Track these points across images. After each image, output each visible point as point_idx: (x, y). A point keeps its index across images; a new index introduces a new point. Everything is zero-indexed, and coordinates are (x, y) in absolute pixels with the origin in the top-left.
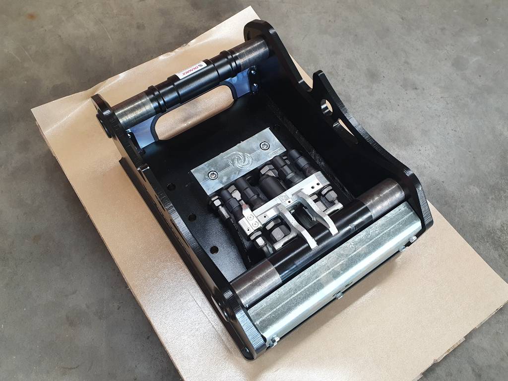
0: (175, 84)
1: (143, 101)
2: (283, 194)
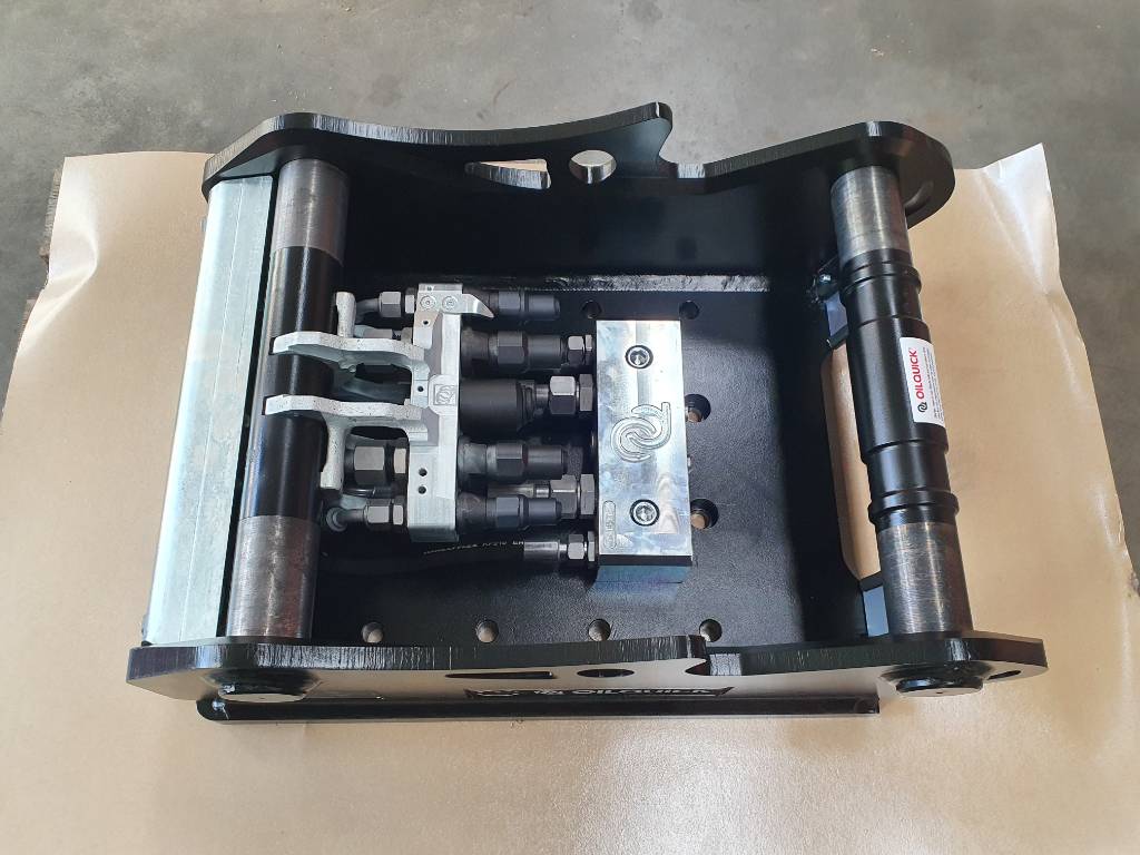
0: (896, 321)
1: (882, 235)
2: (454, 400)
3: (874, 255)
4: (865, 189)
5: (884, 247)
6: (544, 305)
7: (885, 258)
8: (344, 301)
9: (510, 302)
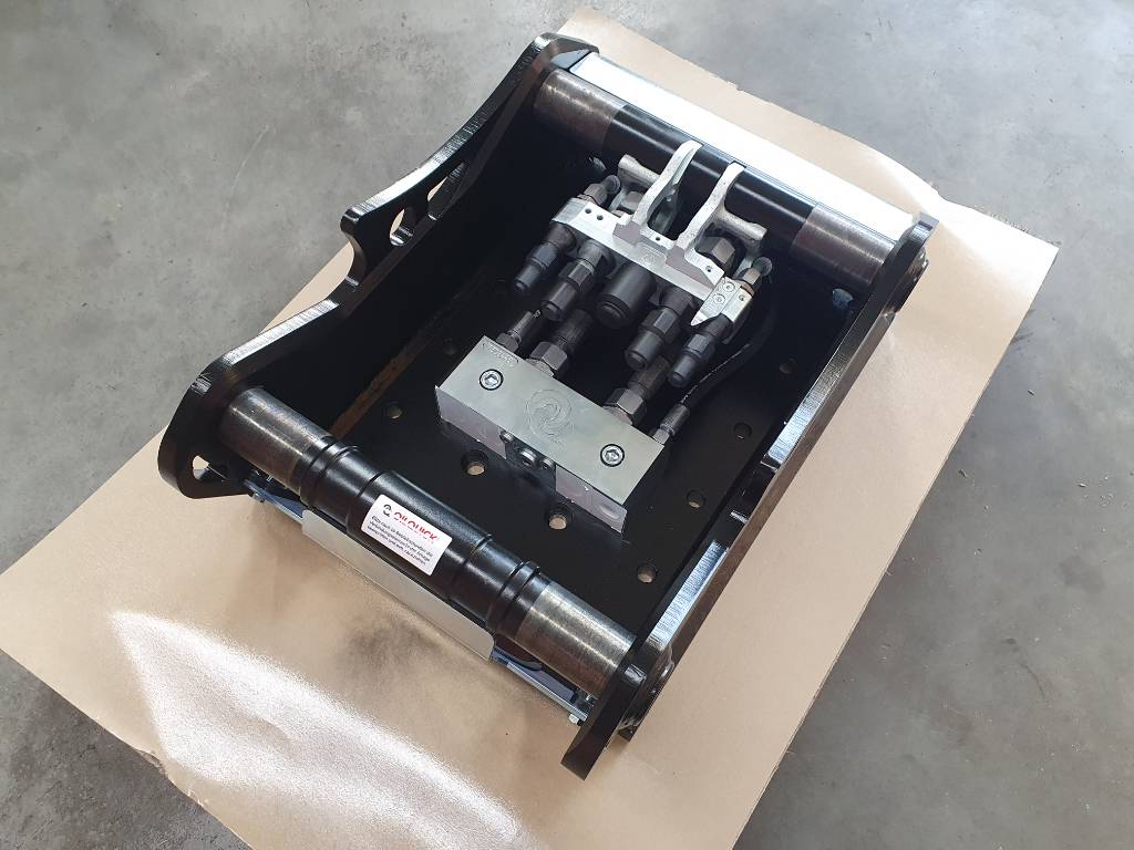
1: (545, 617)
3: (533, 596)
4: (600, 643)
5: (532, 608)
6: (683, 367)
7: (521, 601)
8: (756, 231)
9: (698, 344)
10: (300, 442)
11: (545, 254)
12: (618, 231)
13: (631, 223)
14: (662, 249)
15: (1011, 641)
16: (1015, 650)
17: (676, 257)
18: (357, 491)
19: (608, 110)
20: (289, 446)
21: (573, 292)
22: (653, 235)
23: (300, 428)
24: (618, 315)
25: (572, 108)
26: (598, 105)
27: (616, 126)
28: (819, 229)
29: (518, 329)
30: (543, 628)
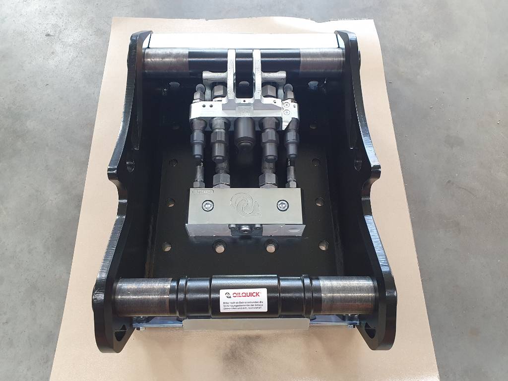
4: (360, 289)
5: (322, 295)
6: (292, 150)
7: (315, 295)
8: (282, 75)
9: (291, 137)
10: (163, 291)
11: (198, 136)
12: (225, 107)
13: (229, 101)
14: (249, 104)
15: (449, 182)
16: (453, 184)
17: (258, 105)
18: (207, 296)
19: (184, 56)
20: (159, 297)
21: (223, 145)
22: (241, 100)
23: (157, 285)
24: (249, 144)
25: (165, 64)
26: (177, 56)
27: (193, 61)
28: (308, 59)
29: (199, 176)
30: (333, 300)
